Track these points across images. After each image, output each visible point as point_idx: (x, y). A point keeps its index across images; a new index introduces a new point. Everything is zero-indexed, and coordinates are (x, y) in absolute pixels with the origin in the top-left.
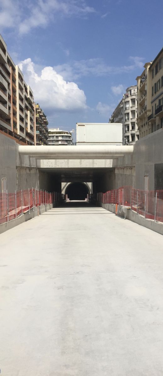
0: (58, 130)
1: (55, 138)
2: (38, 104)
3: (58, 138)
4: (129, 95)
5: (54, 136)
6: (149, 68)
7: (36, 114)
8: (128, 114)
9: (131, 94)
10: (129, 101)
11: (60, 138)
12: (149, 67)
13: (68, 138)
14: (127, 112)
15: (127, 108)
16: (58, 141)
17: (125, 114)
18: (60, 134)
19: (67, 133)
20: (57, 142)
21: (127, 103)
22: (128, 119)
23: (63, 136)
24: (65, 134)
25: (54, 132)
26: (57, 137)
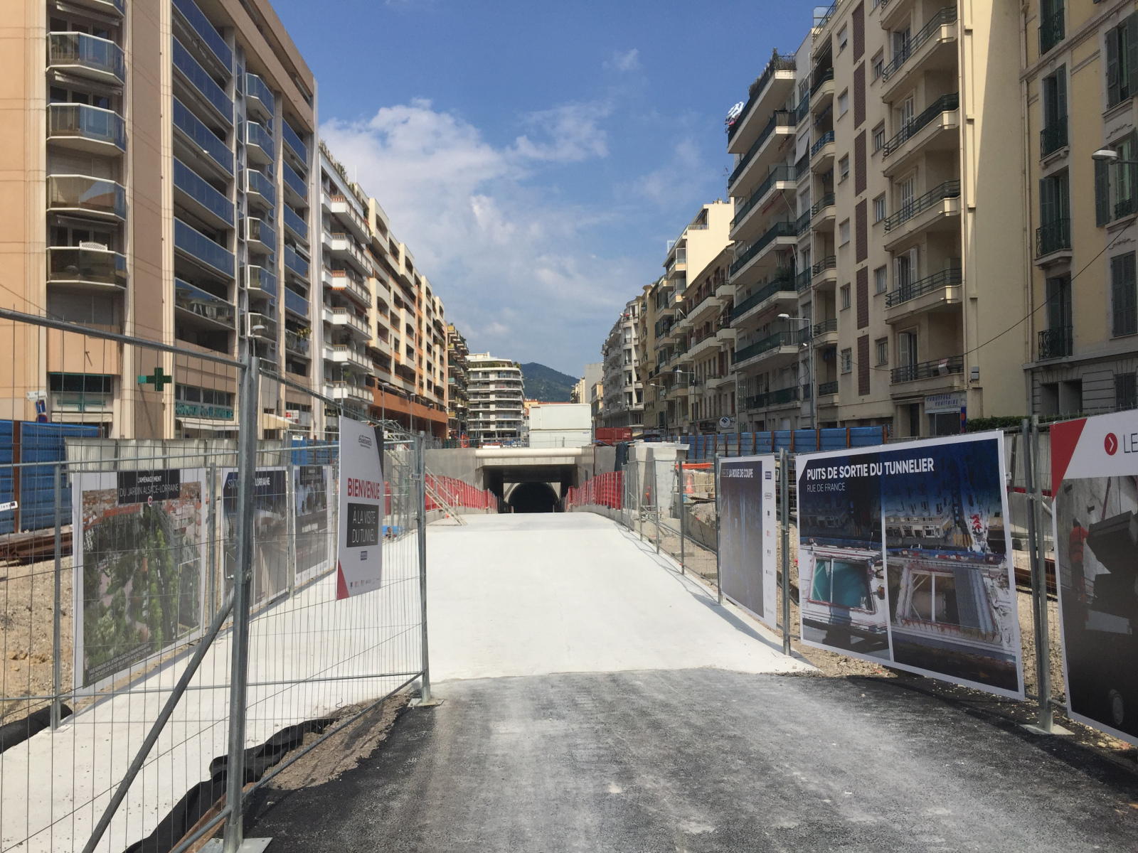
0: (489, 358)
1: (481, 378)
2: (452, 324)
3: (488, 377)
4: (631, 316)
5: (478, 372)
6: (650, 294)
7: (449, 345)
8: (630, 351)
9: (634, 315)
10: (630, 328)
11: (493, 377)
12: (649, 291)
13: (512, 375)
14: (627, 347)
15: (628, 341)
16: (488, 383)
17: (625, 350)
18: (494, 366)
19: (510, 364)
20: (486, 386)
21: (628, 331)
22: (630, 361)
23: (499, 372)
24: (504, 366)
25: (478, 363)
26: (486, 374)
